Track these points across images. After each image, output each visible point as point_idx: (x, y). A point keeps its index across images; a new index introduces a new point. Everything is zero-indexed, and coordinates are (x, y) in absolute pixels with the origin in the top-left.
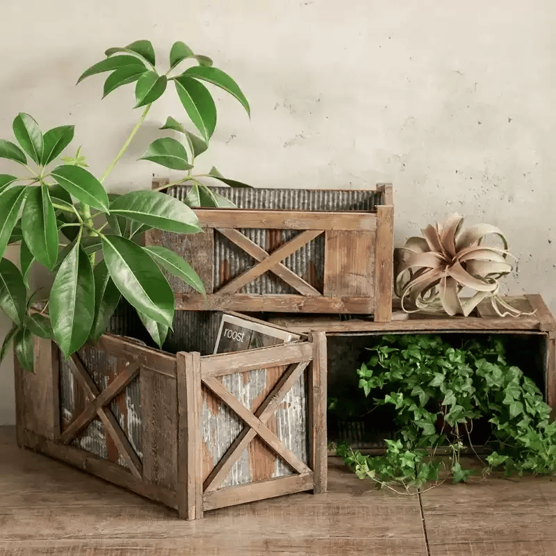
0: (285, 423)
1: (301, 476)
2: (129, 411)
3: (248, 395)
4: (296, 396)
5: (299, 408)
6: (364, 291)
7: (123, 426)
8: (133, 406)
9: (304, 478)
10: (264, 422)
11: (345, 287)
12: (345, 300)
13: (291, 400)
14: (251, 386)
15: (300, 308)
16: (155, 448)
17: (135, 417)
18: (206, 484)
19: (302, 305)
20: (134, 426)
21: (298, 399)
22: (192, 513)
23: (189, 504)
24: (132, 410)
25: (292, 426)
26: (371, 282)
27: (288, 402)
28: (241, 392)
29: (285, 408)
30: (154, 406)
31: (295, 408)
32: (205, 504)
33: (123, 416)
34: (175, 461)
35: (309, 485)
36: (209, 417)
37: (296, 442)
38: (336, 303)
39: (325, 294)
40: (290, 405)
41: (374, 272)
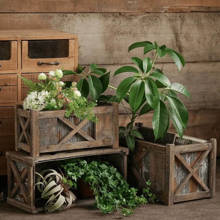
0: (201, 172)
1: (206, 192)
2: (144, 167)
3: (189, 161)
4: (205, 162)
5: (206, 167)
6: (109, 136)
7: (140, 173)
8: (145, 165)
9: (207, 193)
10: (195, 171)
11: (103, 136)
12: (103, 141)
13: (203, 164)
14: (191, 158)
15: (88, 146)
16: (155, 180)
17: (146, 169)
18: (175, 193)
19: (89, 145)
20: (145, 173)
21: (206, 163)
22: (170, 203)
23: (169, 200)
24: (145, 167)
25: (204, 173)
26: (112, 133)
27: (202, 164)
28: (187, 160)
29: (201, 167)
30: (155, 164)
31: (205, 167)
32: (174, 200)
33: (141, 169)
34: (163, 184)
35: (209, 196)
36: (176, 168)
37: (205, 179)
38: (100, 142)
39: (96, 140)
40: (203, 165)
41: (113, 129)
